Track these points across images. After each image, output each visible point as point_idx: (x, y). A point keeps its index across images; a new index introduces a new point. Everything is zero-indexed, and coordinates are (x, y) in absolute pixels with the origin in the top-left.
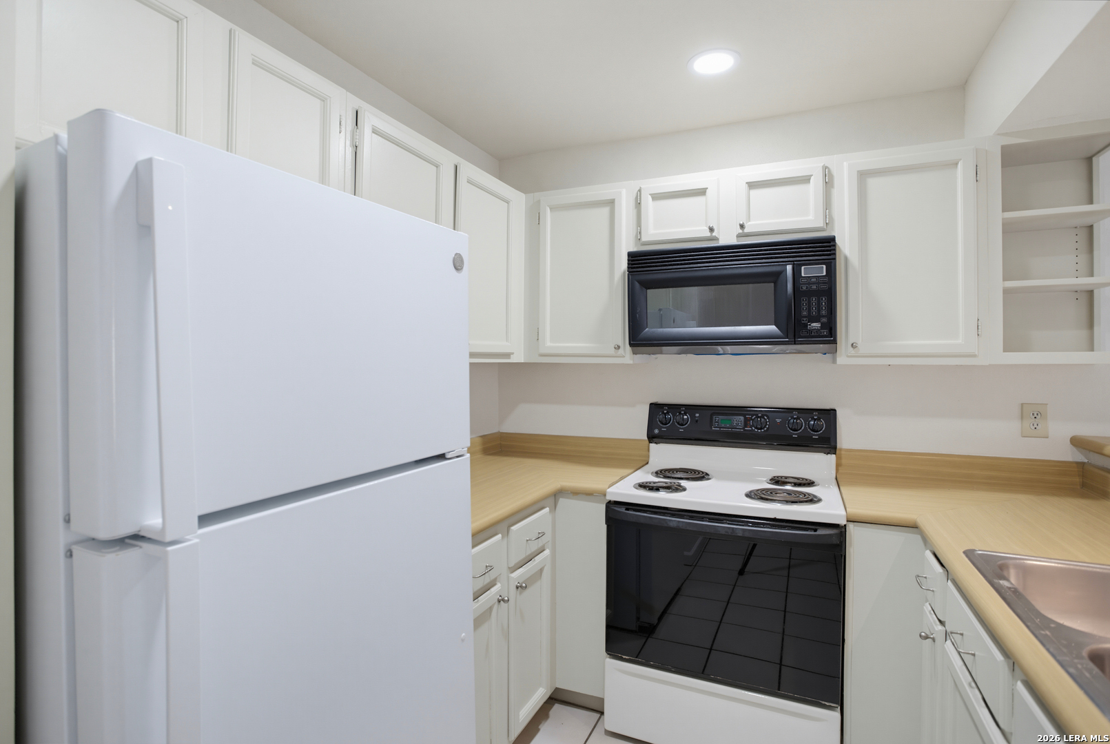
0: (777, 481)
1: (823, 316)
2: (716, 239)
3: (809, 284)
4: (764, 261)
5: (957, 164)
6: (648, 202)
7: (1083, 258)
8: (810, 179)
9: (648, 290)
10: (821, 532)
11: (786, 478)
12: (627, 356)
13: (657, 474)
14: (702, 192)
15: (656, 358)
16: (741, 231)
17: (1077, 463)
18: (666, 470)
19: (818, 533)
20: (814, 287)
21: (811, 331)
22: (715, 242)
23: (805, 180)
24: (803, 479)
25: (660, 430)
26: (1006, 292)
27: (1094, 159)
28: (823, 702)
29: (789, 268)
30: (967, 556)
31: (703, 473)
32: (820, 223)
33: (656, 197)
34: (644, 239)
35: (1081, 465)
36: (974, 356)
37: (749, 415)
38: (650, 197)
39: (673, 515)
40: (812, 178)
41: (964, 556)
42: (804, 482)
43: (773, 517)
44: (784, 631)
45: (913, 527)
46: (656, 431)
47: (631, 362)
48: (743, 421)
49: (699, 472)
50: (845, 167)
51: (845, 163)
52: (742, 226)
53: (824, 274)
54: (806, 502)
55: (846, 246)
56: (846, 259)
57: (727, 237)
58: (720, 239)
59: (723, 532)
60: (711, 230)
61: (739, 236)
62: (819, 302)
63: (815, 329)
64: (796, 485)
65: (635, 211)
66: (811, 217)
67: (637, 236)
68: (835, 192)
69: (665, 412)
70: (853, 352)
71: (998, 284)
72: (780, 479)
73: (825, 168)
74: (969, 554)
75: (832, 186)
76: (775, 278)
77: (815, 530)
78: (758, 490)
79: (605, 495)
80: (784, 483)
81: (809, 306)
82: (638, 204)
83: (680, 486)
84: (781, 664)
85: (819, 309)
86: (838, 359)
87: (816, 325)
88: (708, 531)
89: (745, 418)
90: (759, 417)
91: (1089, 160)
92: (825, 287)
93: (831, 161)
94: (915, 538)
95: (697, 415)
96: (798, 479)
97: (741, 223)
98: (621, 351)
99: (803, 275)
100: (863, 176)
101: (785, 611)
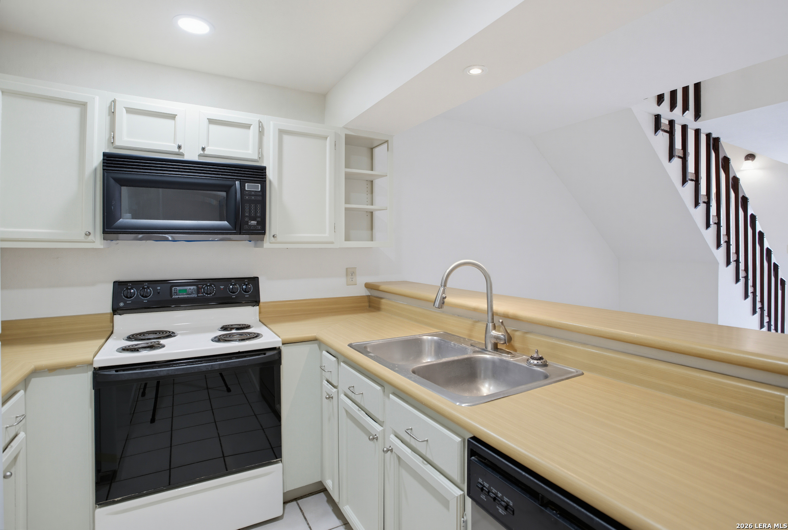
0: (224, 328)
1: (258, 217)
2: (182, 155)
3: (250, 195)
4: (220, 176)
5: (327, 138)
6: (121, 114)
7: (369, 195)
8: (250, 127)
9: (122, 188)
10: (269, 354)
11: (232, 325)
12: (97, 241)
13: (129, 338)
14: (173, 117)
15: (117, 244)
16: (202, 152)
17: (367, 296)
18: (137, 334)
19: (267, 355)
20: (253, 198)
21: (251, 226)
22: (181, 156)
23: (247, 126)
24: (243, 325)
25: (125, 303)
26: (346, 209)
27: (374, 149)
28: (273, 461)
29: (237, 183)
30: (351, 347)
31: (170, 332)
32: (256, 157)
33: (130, 111)
34: (118, 143)
35: (368, 296)
36: (332, 243)
37: (201, 285)
38: (124, 109)
39: (160, 367)
40: (252, 126)
41: (349, 347)
42: (244, 326)
43: (237, 351)
44: (219, 435)
45: (314, 340)
46: (122, 304)
47: (102, 247)
48: (196, 290)
49: (166, 332)
50: (272, 124)
51: (271, 122)
52: (203, 149)
53: (260, 190)
54: (253, 338)
55: (270, 174)
56: (270, 181)
57: (192, 155)
58: (185, 155)
59: (204, 369)
60: (179, 147)
61: (200, 156)
62: (256, 207)
63: (253, 225)
64: (237, 329)
65: (108, 118)
66: (250, 152)
67: (109, 139)
68: (265, 139)
69: (129, 287)
70: (274, 240)
71: (343, 206)
72: (227, 327)
73: (260, 122)
74: (350, 345)
75: (263, 135)
76: (227, 188)
77: (265, 354)
78: (220, 336)
79: (92, 364)
80: (231, 329)
81: (250, 210)
82: (112, 113)
83: (159, 344)
84: (224, 457)
85: (256, 212)
86: (264, 244)
87: (253, 223)
88: (193, 371)
89: (198, 287)
90: (208, 286)
91: (372, 149)
92: (260, 198)
93: (264, 118)
94: (314, 346)
95: (159, 288)
96: (240, 325)
97: (204, 146)
98: (91, 238)
99: (246, 189)
100: (282, 132)
101: (215, 422)
